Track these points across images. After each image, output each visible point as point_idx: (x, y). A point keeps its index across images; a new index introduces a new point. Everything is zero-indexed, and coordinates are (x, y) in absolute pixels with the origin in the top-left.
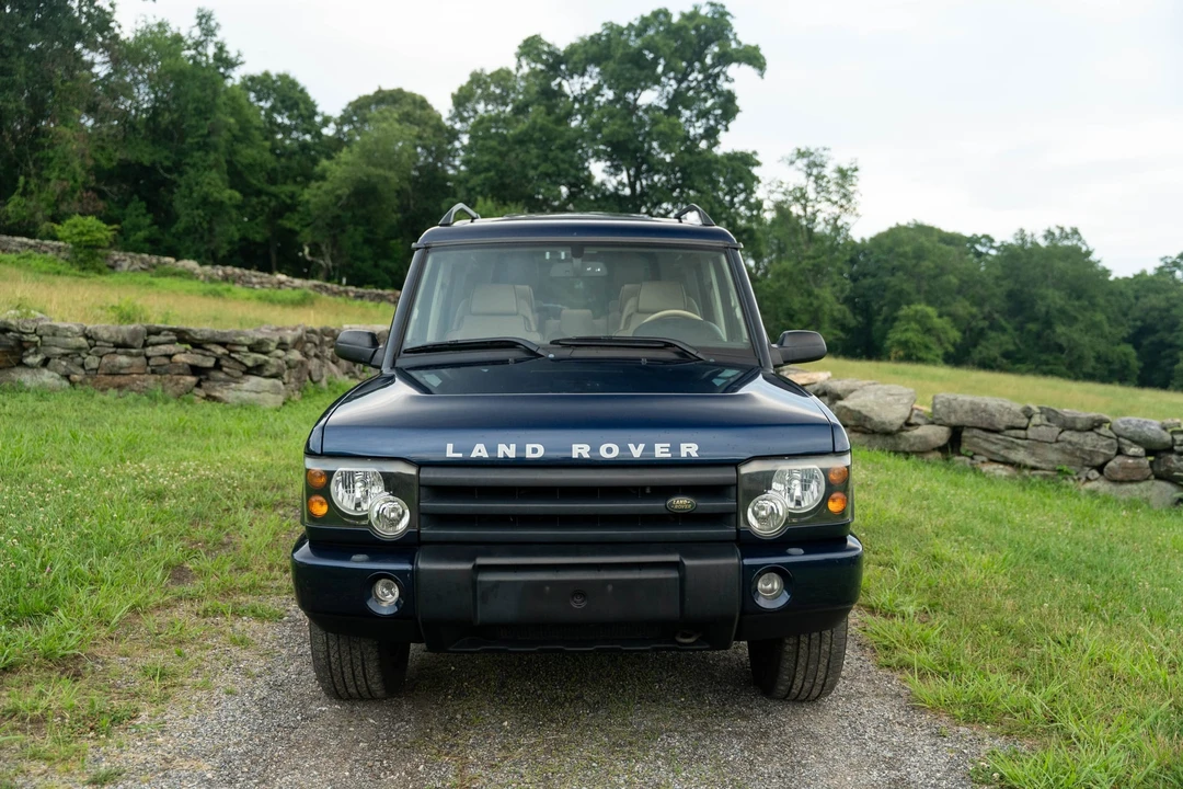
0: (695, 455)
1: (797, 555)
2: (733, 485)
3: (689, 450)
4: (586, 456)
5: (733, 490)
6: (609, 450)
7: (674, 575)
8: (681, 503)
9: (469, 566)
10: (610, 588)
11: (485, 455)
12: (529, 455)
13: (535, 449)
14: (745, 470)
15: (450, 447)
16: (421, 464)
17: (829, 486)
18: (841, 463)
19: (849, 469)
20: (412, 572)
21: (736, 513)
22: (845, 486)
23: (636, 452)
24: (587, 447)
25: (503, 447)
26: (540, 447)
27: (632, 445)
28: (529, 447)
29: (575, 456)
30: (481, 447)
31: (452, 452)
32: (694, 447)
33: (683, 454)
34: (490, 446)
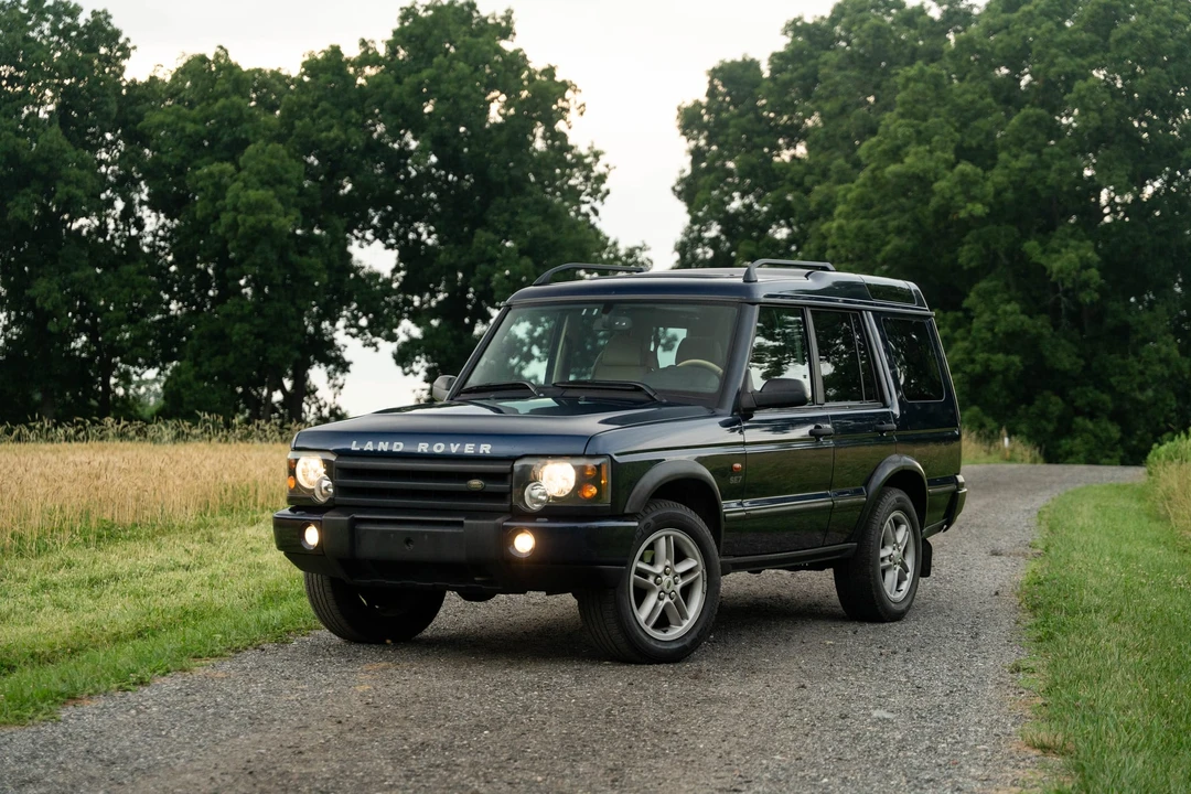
0: (488, 452)
1: (542, 523)
2: (509, 473)
3: (485, 449)
4: (426, 451)
5: (510, 476)
7: (461, 530)
8: (476, 483)
9: (346, 518)
10: (426, 537)
11: (371, 449)
12: (395, 449)
13: (398, 447)
14: (518, 465)
16: (339, 453)
17: (582, 479)
18: (591, 463)
19: (598, 467)
20: (321, 521)
21: (511, 492)
22: (595, 481)
23: (454, 449)
24: (427, 445)
25: (381, 444)
26: (401, 444)
27: (452, 445)
28: (396, 444)
29: (419, 451)
30: (370, 443)
31: (354, 446)
32: (489, 446)
33: (481, 452)
34: (375, 443)
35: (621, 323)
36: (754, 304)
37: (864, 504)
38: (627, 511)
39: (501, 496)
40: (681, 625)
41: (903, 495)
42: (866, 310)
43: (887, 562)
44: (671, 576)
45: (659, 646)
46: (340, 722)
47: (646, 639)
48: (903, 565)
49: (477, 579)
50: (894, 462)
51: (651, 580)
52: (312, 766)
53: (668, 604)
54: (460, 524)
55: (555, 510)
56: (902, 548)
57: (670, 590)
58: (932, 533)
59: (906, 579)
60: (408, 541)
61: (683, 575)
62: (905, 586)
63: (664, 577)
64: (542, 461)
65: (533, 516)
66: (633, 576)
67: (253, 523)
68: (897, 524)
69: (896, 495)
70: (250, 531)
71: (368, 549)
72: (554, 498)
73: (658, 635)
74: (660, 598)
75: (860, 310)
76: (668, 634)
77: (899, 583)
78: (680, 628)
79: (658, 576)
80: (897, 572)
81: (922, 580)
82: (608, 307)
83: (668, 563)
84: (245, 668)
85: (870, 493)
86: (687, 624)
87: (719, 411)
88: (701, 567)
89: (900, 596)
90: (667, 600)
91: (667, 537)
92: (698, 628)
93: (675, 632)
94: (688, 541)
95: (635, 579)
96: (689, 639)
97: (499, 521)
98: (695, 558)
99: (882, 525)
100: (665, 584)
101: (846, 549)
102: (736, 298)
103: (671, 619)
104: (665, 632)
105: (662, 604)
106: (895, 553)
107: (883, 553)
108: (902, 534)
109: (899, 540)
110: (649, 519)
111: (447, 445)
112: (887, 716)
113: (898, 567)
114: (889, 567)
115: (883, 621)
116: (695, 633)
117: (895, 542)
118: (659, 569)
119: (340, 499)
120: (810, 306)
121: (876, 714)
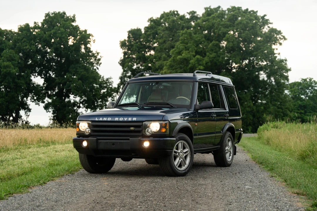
0: (135, 120)
1: (151, 139)
2: (141, 126)
4: (117, 120)
6: (121, 119)
7: (129, 141)
8: (132, 128)
9: (96, 138)
10: (118, 143)
11: (102, 120)
12: (108, 120)
13: (109, 119)
14: (144, 123)
15: (97, 118)
16: (92, 121)
17: (162, 127)
18: (164, 123)
19: (166, 124)
20: (88, 140)
21: (142, 131)
22: (165, 127)
23: (126, 119)
24: (118, 118)
25: (104, 118)
26: (110, 118)
27: (125, 118)
28: (109, 118)
29: (116, 120)
30: (101, 118)
31: (96, 119)
32: (136, 118)
33: (133, 120)
34: (103, 118)
35: (161, 87)
36: (197, 82)
37: (222, 136)
38: (173, 135)
39: (139, 132)
40: (185, 166)
41: (230, 133)
42: (220, 84)
43: (227, 151)
44: (182, 153)
45: (180, 172)
46: (108, 191)
47: (177, 170)
48: (230, 152)
49: (133, 154)
50: (229, 125)
51: (177, 154)
52: (112, 201)
53: (182, 161)
54: (129, 139)
55: (154, 135)
56: (230, 147)
57: (182, 157)
58: (235, 144)
59: (231, 156)
60: (113, 144)
61: (185, 153)
62: (231, 157)
63: (181, 153)
64: (151, 122)
65: (149, 137)
66: (173, 153)
67: (29, 148)
68: (229, 141)
69: (229, 133)
70: (30, 150)
71: (102, 147)
72: (154, 132)
73: (179, 169)
74: (180, 159)
75: (219, 84)
76: (182, 169)
77: (229, 157)
78: (185, 167)
79: (179, 153)
80: (229, 154)
81: (234, 156)
82: (157, 83)
83: (182, 149)
84: (69, 179)
85: (223, 133)
86: (186, 166)
87: (190, 110)
88: (189, 151)
89: (229, 160)
90: (181, 159)
91: (181, 143)
92: (189, 167)
93: (183, 168)
94: (186, 144)
95: (174, 154)
96: (187, 170)
97: (139, 138)
98: (188, 148)
99: (226, 141)
100: (181, 155)
101: (218, 147)
102: (192, 80)
103: (182, 165)
104: (181, 168)
105: (180, 160)
106: (229, 148)
107: (226, 149)
108: (230, 144)
109: (229, 145)
110: (177, 138)
111: (124, 118)
112: (250, 187)
113: (229, 152)
114: (227, 152)
115: (226, 167)
116: (188, 168)
117: (229, 146)
118: (179, 151)
119: (93, 134)
120: (209, 83)
121: (246, 187)
